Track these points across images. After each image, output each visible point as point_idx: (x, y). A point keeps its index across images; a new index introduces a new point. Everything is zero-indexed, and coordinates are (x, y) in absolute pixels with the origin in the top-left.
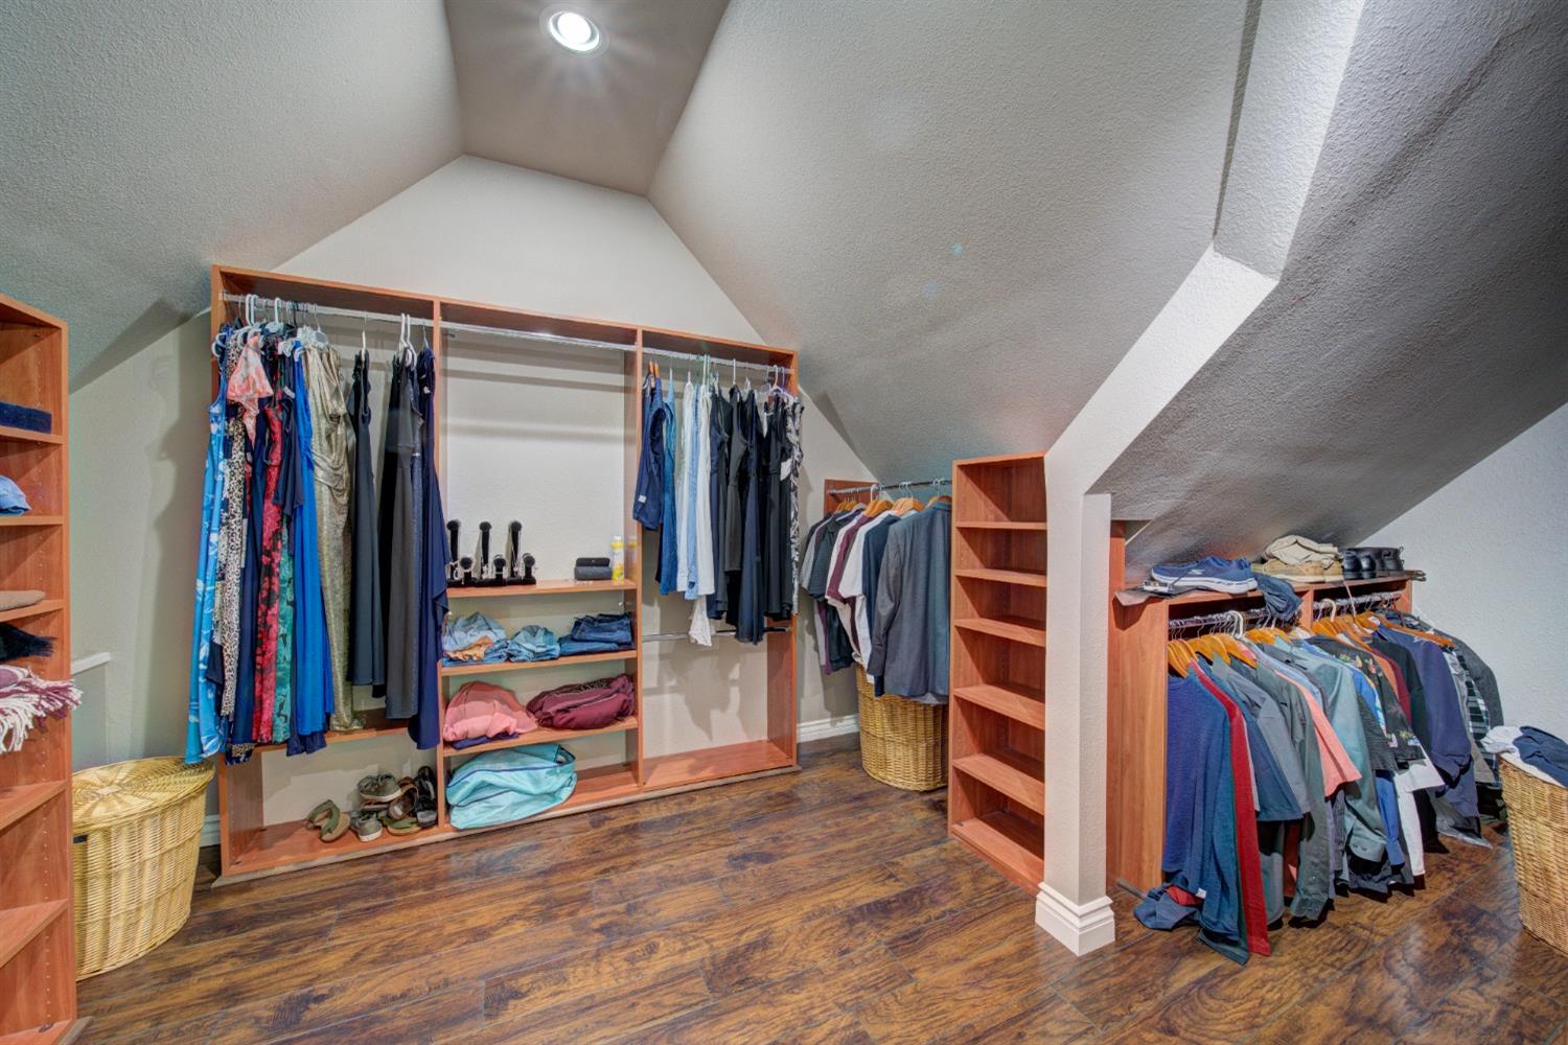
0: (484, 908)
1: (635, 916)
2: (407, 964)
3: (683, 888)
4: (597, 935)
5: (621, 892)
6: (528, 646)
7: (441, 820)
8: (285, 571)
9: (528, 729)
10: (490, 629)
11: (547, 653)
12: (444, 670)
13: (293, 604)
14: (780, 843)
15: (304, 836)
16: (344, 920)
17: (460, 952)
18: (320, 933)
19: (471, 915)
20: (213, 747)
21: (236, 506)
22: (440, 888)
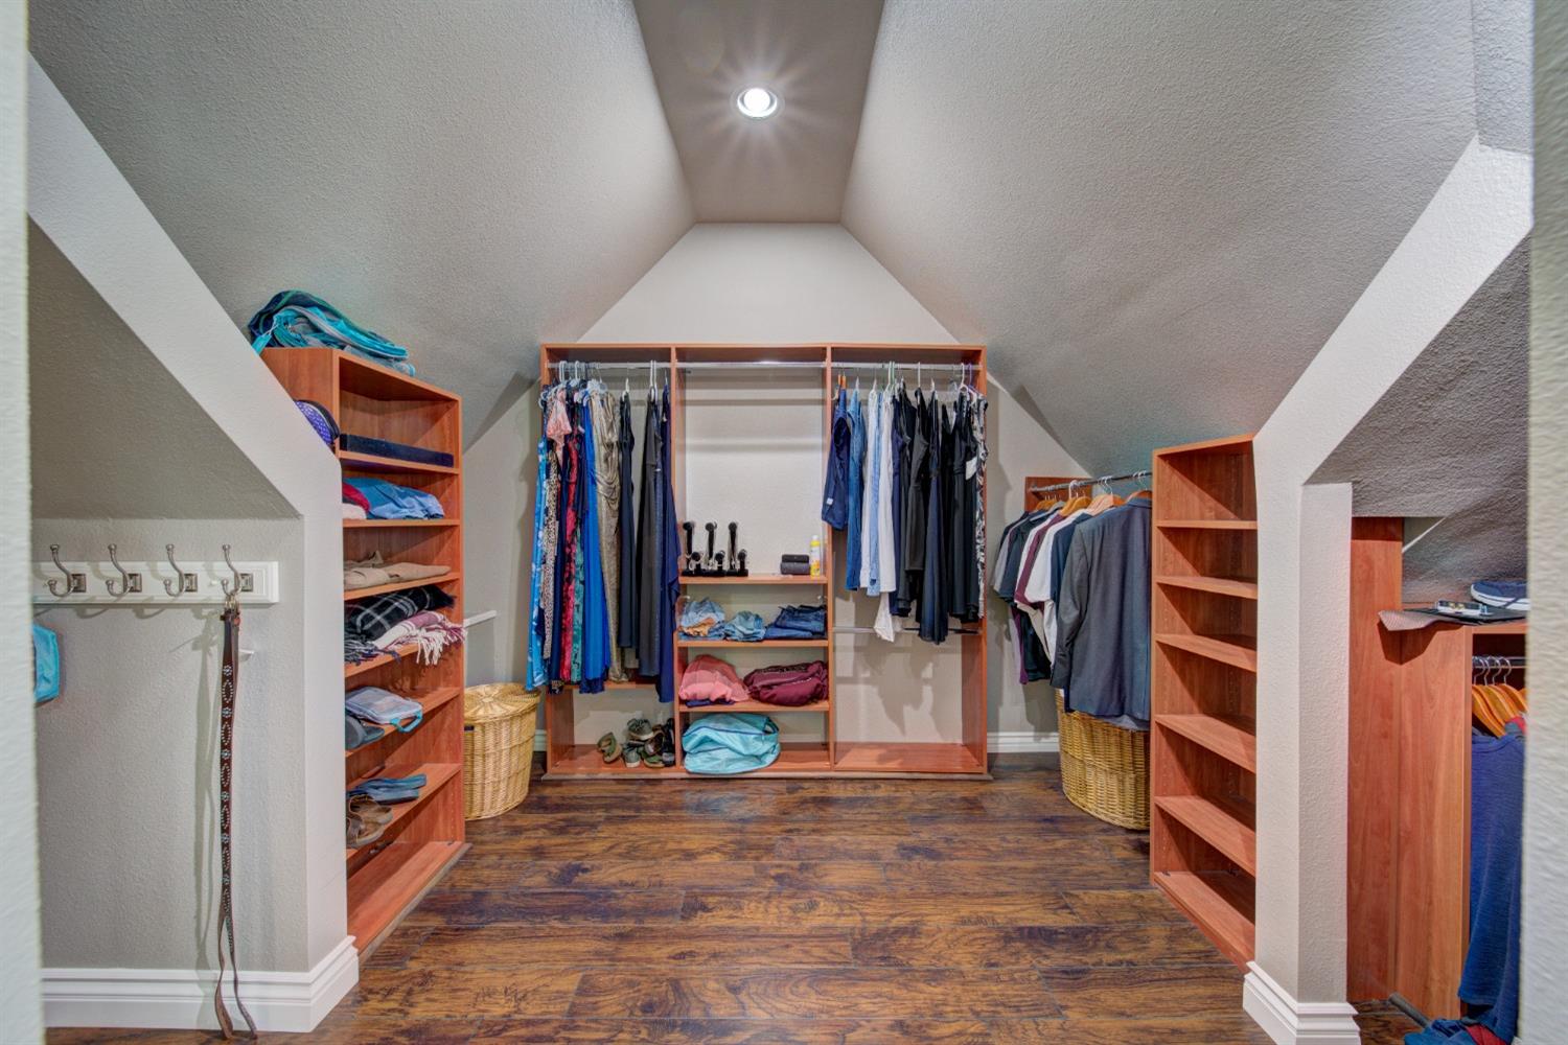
0: (697, 837)
1: (806, 874)
2: (640, 863)
3: (851, 862)
4: (772, 881)
5: (798, 851)
6: (741, 628)
7: (678, 762)
8: (579, 559)
9: (742, 700)
10: (714, 612)
11: (752, 636)
12: (680, 642)
13: (583, 583)
14: (953, 845)
15: (595, 755)
16: (609, 820)
17: (674, 864)
18: (593, 826)
19: (686, 839)
20: (540, 680)
21: (552, 512)
22: (670, 813)
